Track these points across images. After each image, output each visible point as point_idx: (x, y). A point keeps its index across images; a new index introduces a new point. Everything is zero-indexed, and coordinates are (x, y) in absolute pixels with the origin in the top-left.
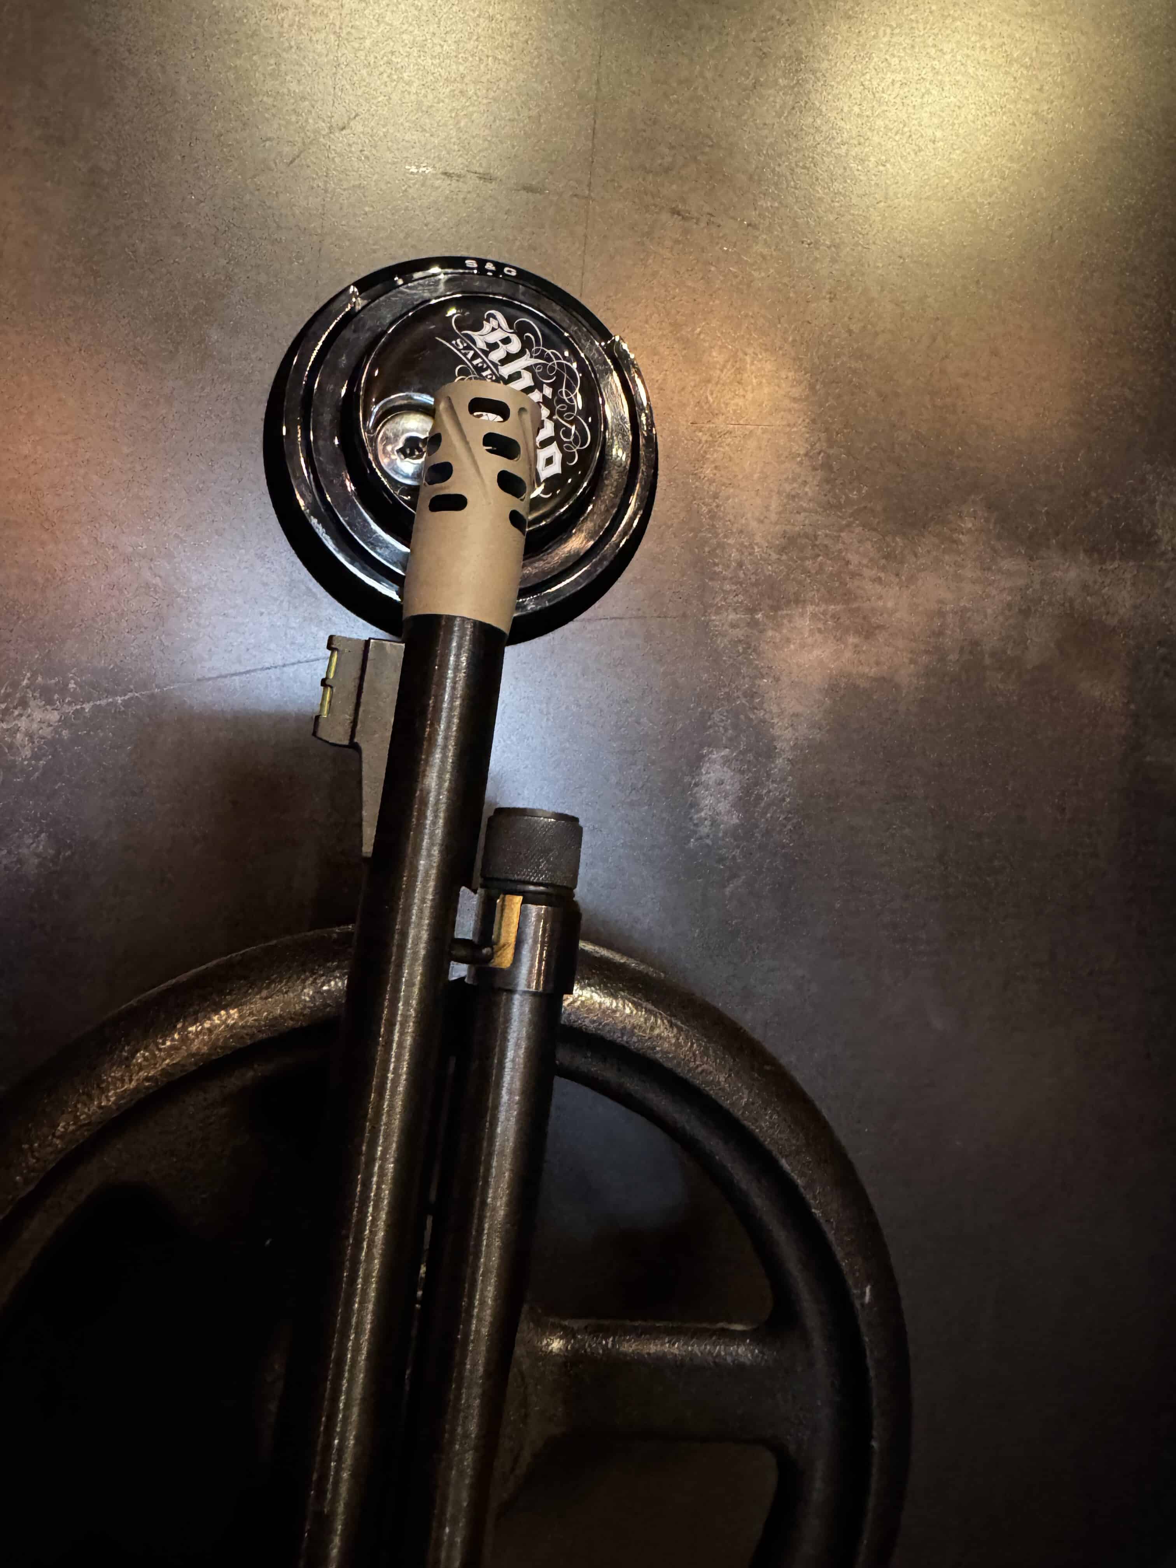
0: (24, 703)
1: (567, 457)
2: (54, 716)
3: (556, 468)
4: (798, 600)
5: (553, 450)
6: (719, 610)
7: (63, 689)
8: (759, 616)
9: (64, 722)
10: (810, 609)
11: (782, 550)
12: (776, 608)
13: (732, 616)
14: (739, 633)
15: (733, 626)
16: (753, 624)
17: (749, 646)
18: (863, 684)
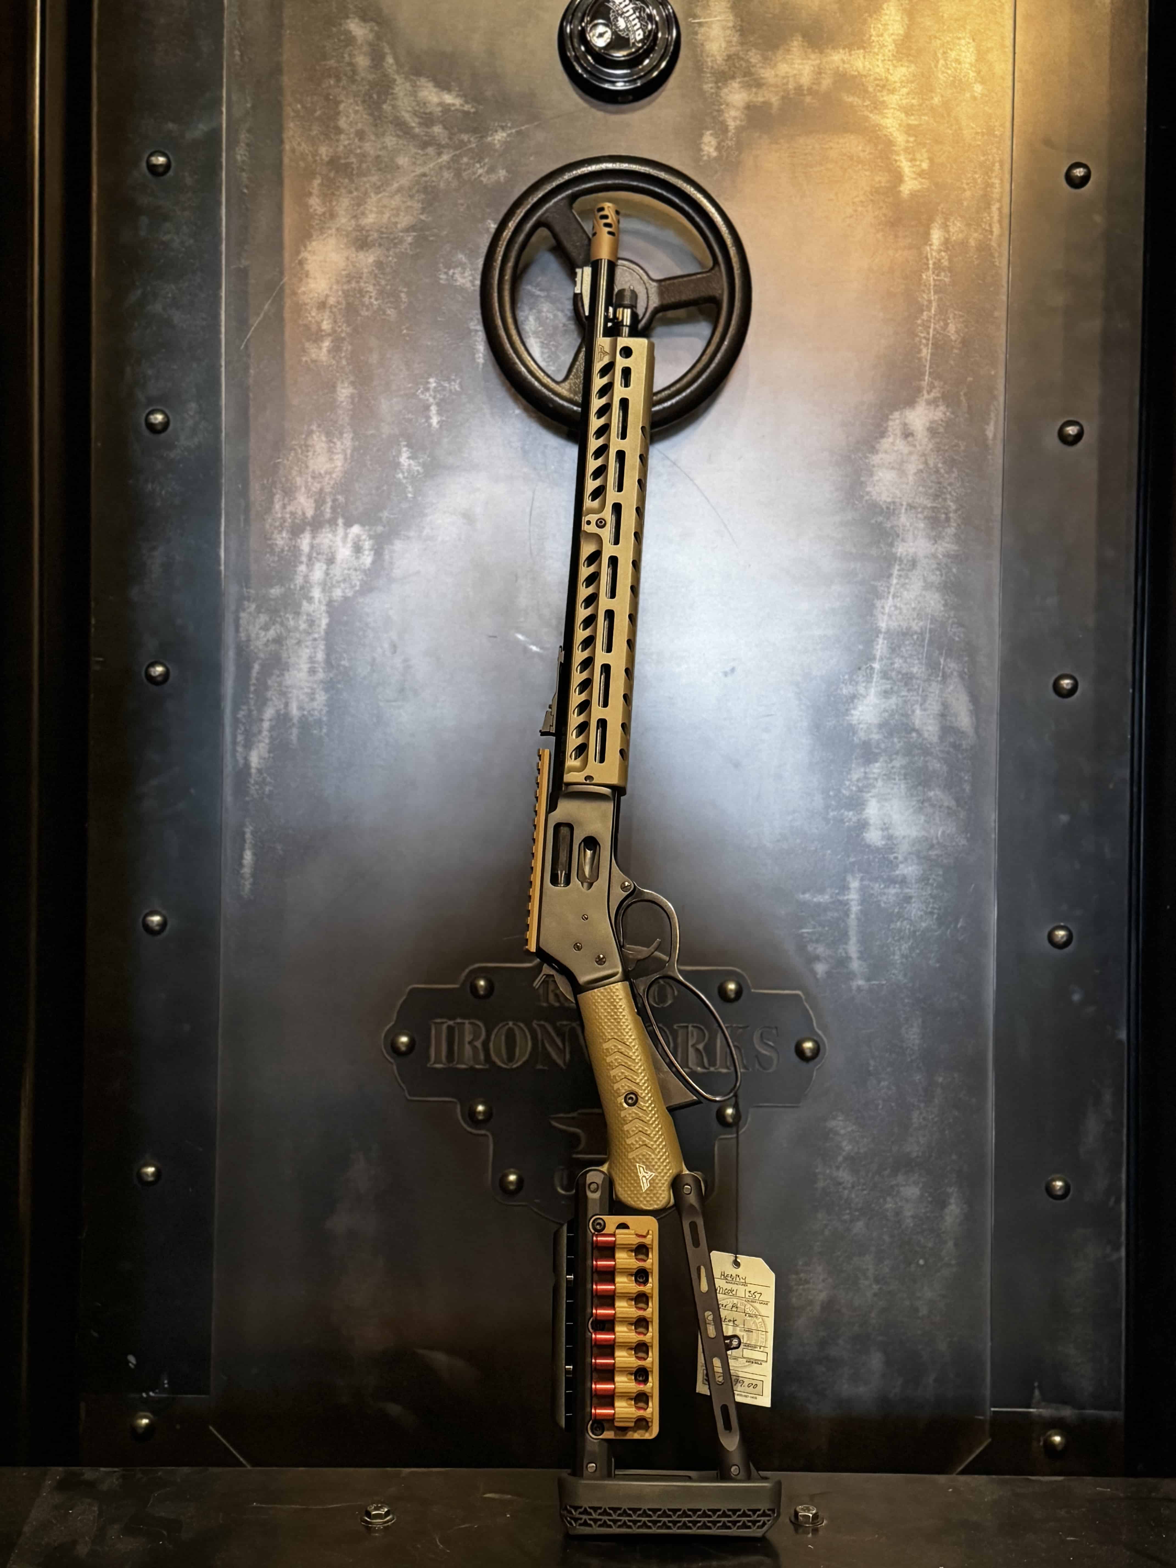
0: (496, 131)
1: (644, 33)
2: (504, 135)
3: (641, 37)
4: (733, 77)
5: (640, 32)
6: (707, 83)
7: (506, 126)
8: (720, 84)
9: (509, 135)
10: (738, 80)
11: (727, 60)
12: (726, 80)
13: (710, 85)
14: (713, 91)
15: (711, 88)
16: (718, 88)
17: (717, 95)
18: (758, 104)
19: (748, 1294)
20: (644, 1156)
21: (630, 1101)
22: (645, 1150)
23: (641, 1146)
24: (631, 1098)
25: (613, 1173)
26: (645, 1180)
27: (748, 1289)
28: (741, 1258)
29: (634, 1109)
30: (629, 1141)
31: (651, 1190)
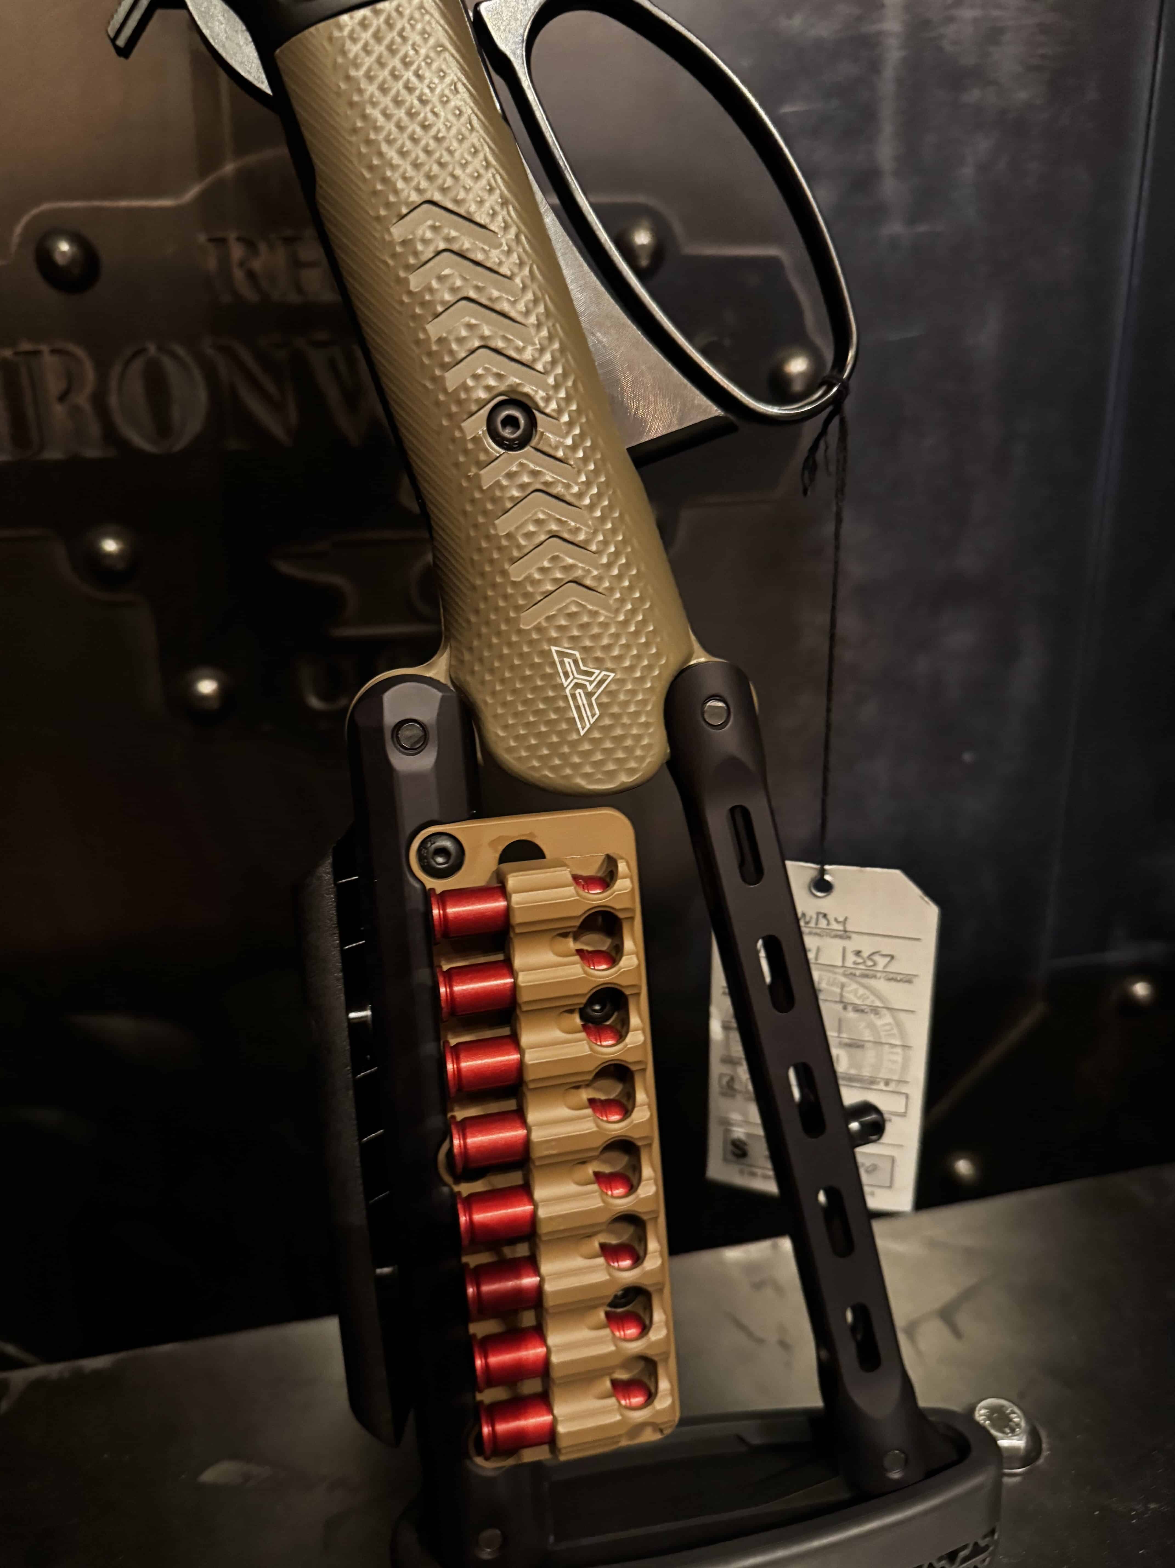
19: (851, 959)
20: (571, 616)
21: (507, 433)
22: (572, 599)
23: (560, 584)
24: (510, 421)
25: (473, 686)
26: (582, 700)
27: (851, 945)
28: (834, 873)
29: (526, 457)
30: (516, 573)
31: (606, 729)
